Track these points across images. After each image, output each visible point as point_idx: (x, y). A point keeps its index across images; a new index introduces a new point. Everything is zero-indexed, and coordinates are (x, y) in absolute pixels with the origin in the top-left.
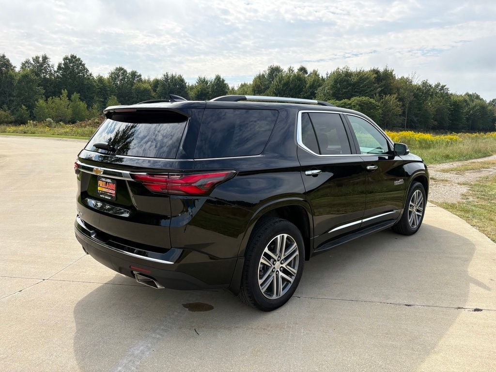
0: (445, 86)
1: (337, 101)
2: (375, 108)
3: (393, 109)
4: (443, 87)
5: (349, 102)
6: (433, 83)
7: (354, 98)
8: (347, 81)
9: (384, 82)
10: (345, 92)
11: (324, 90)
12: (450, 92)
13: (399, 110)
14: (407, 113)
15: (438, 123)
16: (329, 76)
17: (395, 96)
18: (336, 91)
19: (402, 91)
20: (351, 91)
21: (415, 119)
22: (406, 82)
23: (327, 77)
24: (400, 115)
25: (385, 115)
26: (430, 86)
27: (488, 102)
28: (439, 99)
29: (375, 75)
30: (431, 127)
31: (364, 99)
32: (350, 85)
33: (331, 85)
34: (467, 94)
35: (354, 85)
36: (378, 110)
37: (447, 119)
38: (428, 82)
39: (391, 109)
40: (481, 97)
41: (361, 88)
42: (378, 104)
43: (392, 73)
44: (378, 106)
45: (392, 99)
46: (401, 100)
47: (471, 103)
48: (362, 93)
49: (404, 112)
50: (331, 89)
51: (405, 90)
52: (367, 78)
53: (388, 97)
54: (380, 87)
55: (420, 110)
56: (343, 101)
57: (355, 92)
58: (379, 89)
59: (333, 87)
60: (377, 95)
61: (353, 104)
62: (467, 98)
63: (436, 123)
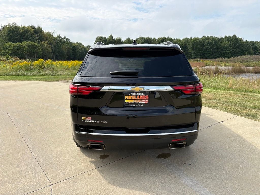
0: (68, 38)
1: (13, 44)
2: (38, 48)
3: (47, 49)
4: (67, 39)
5: (22, 44)
6: (62, 36)
7: (24, 42)
8: (17, 32)
9: (39, 34)
10: (16, 38)
11: (2, 36)
12: (70, 41)
13: (50, 49)
14: (54, 51)
15: (69, 57)
16: (3, 27)
17: (47, 42)
18: (10, 37)
19: (49, 39)
20: (20, 38)
21: (58, 54)
22: (50, 35)
23: (2, 28)
24: (51, 52)
25: (43, 52)
26: (62, 38)
27: (86, 47)
28: (67, 45)
29: (33, 30)
30: (66, 58)
31: (30, 43)
32: (19, 34)
33: (7, 34)
34: (77, 43)
35: (21, 34)
36: (39, 49)
37: (72, 54)
38: (60, 36)
39: (46, 49)
40: (83, 44)
41: (26, 36)
42: (39, 46)
43: (41, 29)
44: (39, 47)
45: (45, 43)
46: (50, 44)
47: (80, 47)
48: (28, 39)
49: (53, 51)
50: (7, 36)
51: (51, 39)
52: (29, 31)
53: (43, 42)
54: (37, 36)
55: (59, 50)
56: (18, 43)
57: (23, 38)
58: (37, 38)
59: (8, 35)
60: (37, 41)
61: (24, 46)
62: (78, 45)
63: (68, 57)
